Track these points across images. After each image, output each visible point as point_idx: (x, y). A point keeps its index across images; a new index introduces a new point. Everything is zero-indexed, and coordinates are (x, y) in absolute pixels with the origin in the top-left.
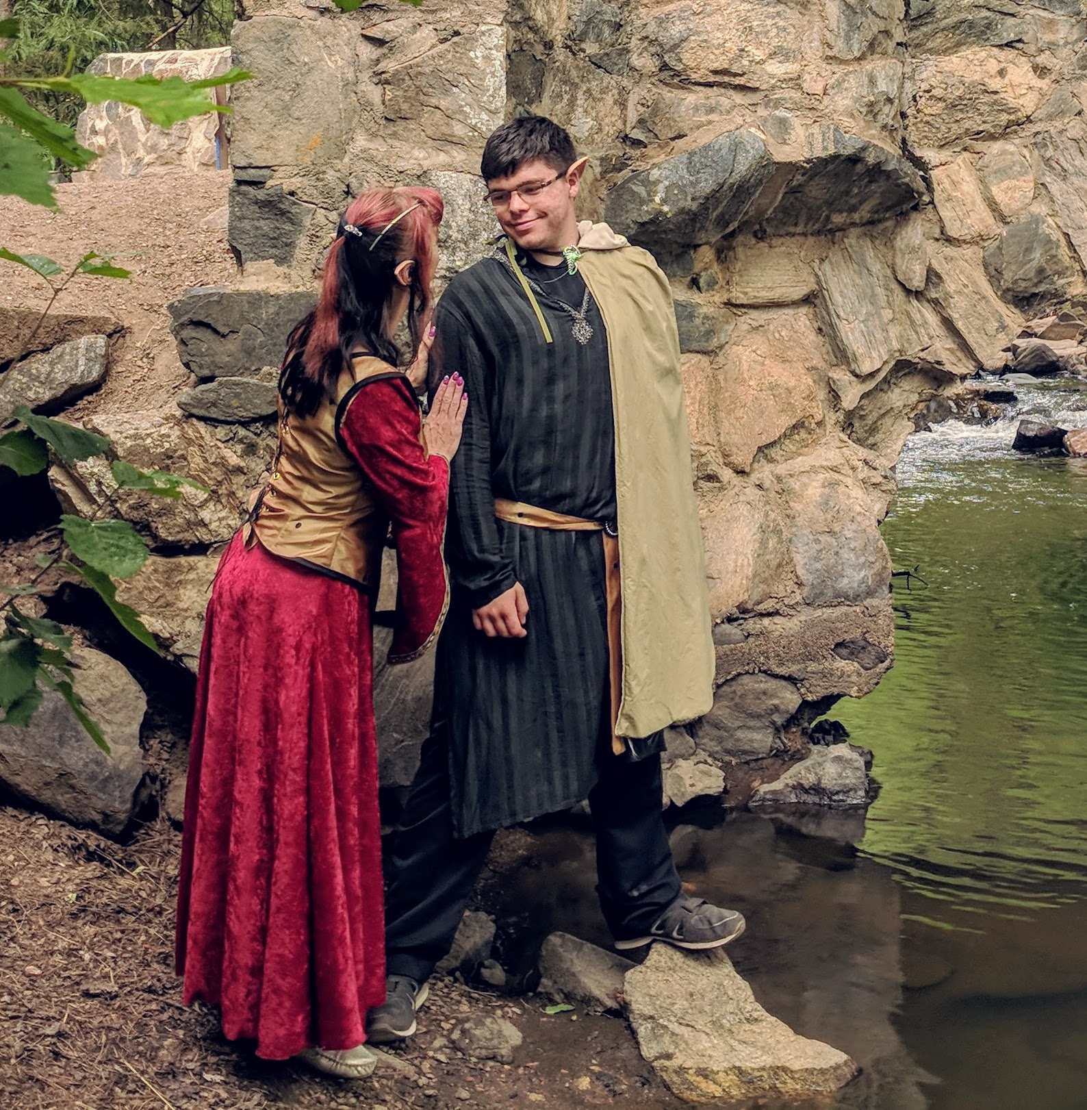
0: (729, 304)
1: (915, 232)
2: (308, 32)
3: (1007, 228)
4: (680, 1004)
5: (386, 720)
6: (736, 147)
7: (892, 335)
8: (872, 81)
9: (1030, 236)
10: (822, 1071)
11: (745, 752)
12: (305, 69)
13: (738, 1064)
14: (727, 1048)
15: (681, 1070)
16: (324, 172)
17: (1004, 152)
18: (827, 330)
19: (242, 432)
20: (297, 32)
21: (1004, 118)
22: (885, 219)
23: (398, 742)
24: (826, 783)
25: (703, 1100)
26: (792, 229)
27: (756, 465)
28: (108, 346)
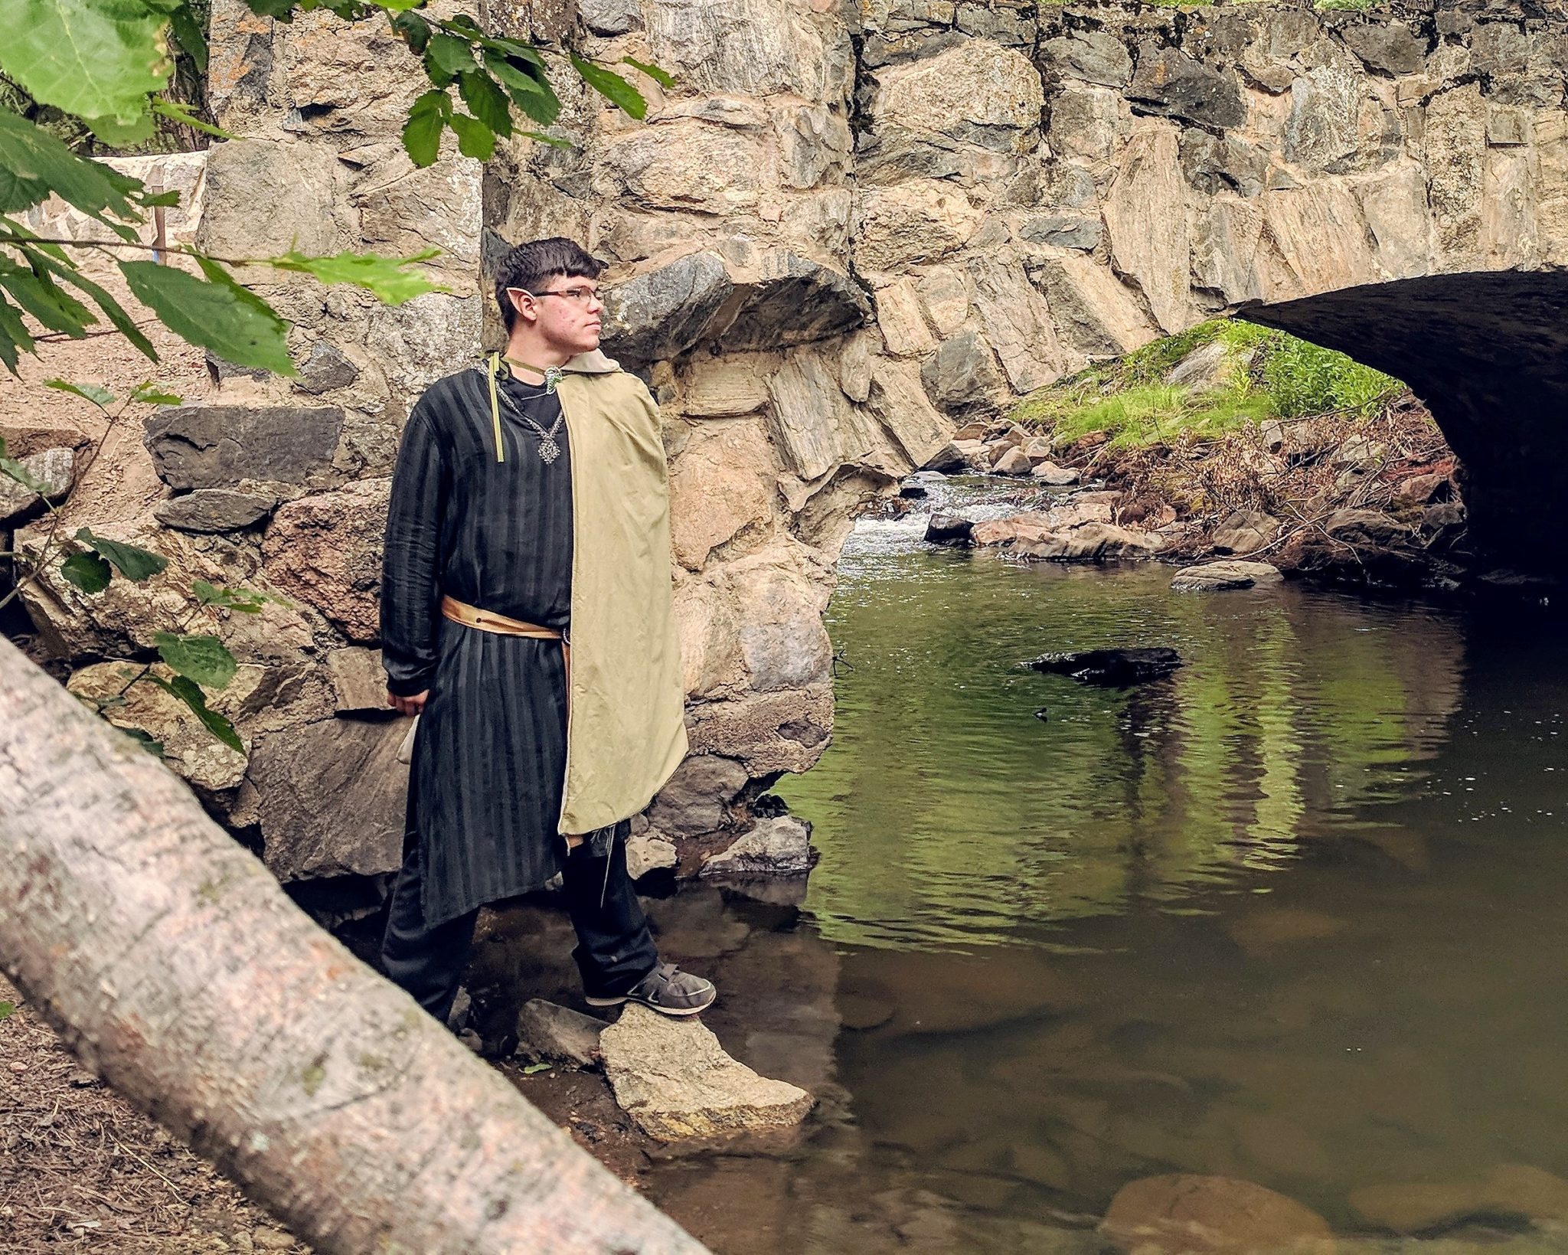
0: (685, 415)
1: (860, 348)
2: (285, 155)
3: (943, 344)
4: (653, 1056)
5: (367, 812)
6: (696, 269)
7: (837, 442)
8: (824, 209)
9: (964, 352)
10: (784, 1107)
11: (694, 827)
12: (282, 191)
13: (707, 1106)
14: (697, 1093)
15: (655, 1116)
16: (301, 291)
17: (942, 275)
18: (777, 440)
19: (221, 542)
20: (274, 154)
21: (942, 244)
22: (834, 336)
23: (380, 831)
24: (772, 852)
25: (677, 1139)
26: (746, 346)
27: (708, 564)
28: (74, 458)
